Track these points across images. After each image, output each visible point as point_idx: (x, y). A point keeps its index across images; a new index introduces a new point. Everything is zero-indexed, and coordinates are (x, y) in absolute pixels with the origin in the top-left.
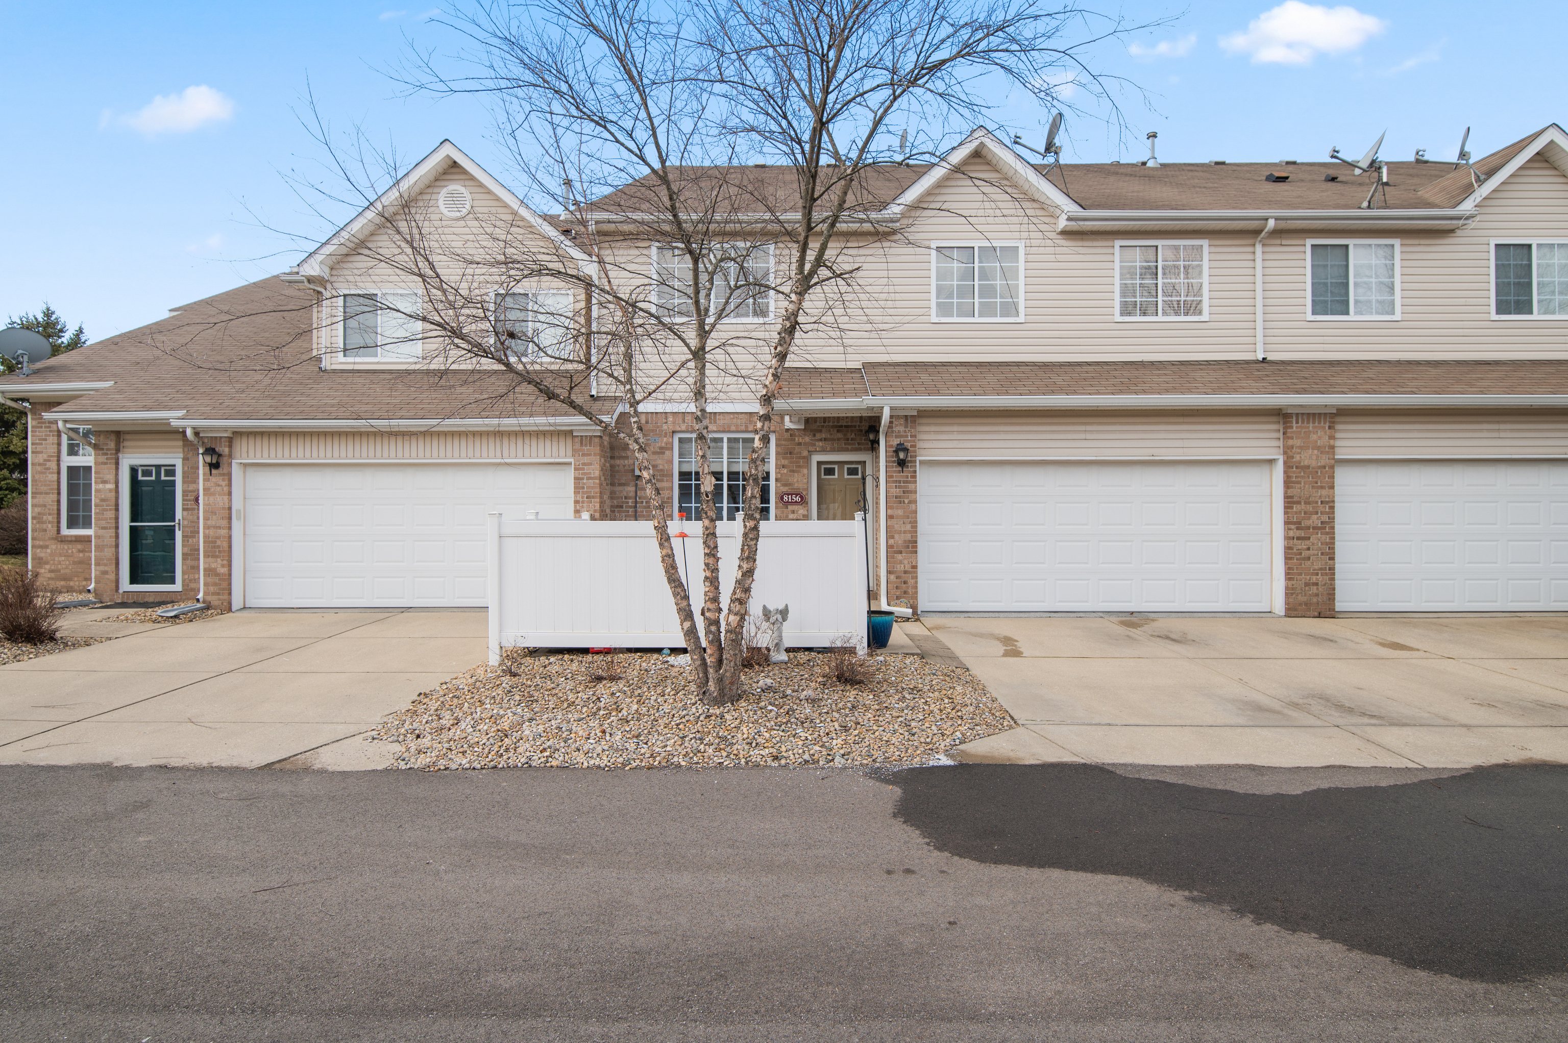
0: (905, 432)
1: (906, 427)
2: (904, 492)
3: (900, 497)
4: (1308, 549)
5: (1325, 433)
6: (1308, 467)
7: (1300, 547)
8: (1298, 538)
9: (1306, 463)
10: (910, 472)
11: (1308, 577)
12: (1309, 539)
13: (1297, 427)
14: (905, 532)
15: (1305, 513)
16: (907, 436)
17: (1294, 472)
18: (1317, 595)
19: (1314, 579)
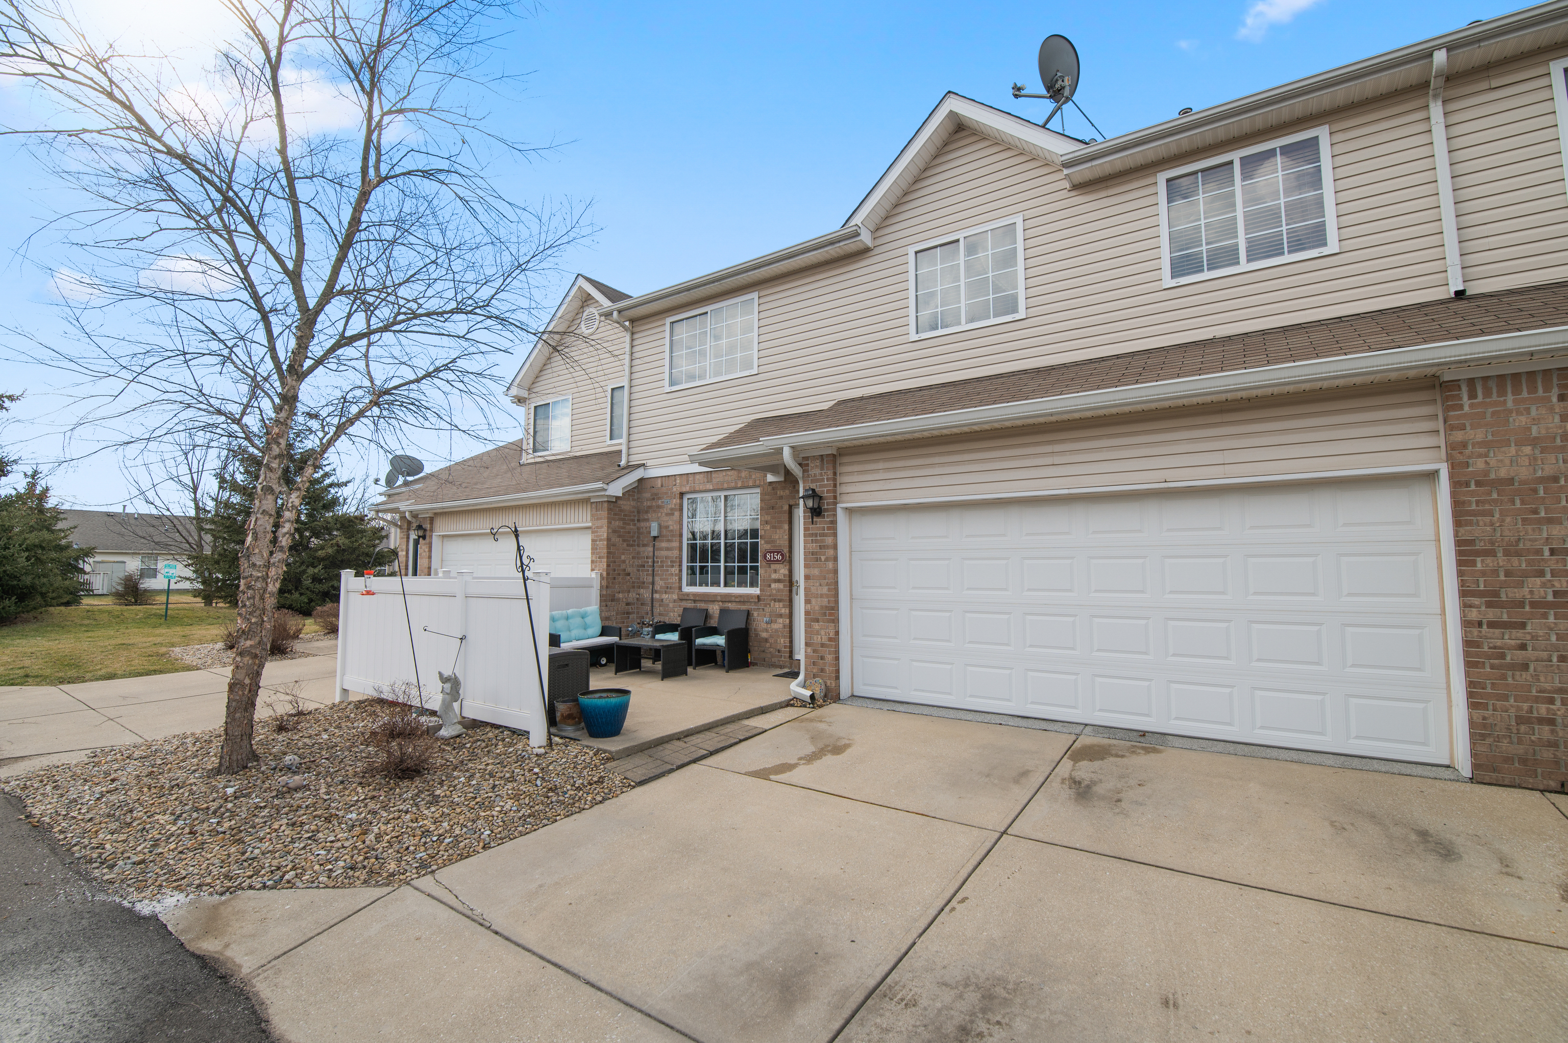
0: (821, 474)
1: (822, 469)
2: (820, 547)
3: (816, 553)
4: (1523, 647)
5: (1552, 409)
6: (1511, 481)
7: (1499, 643)
8: (1491, 625)
9: (1503, 473)
10: (826, 523)
11: (1525, 706)
12: (1523, 625)
13: (1471, 406)
14: (822, 596)
15: (1508, 574)
16: (823, 480)
17: (1472, 494)
18: (1554, 744)
19: (1543, 710)
